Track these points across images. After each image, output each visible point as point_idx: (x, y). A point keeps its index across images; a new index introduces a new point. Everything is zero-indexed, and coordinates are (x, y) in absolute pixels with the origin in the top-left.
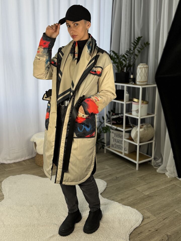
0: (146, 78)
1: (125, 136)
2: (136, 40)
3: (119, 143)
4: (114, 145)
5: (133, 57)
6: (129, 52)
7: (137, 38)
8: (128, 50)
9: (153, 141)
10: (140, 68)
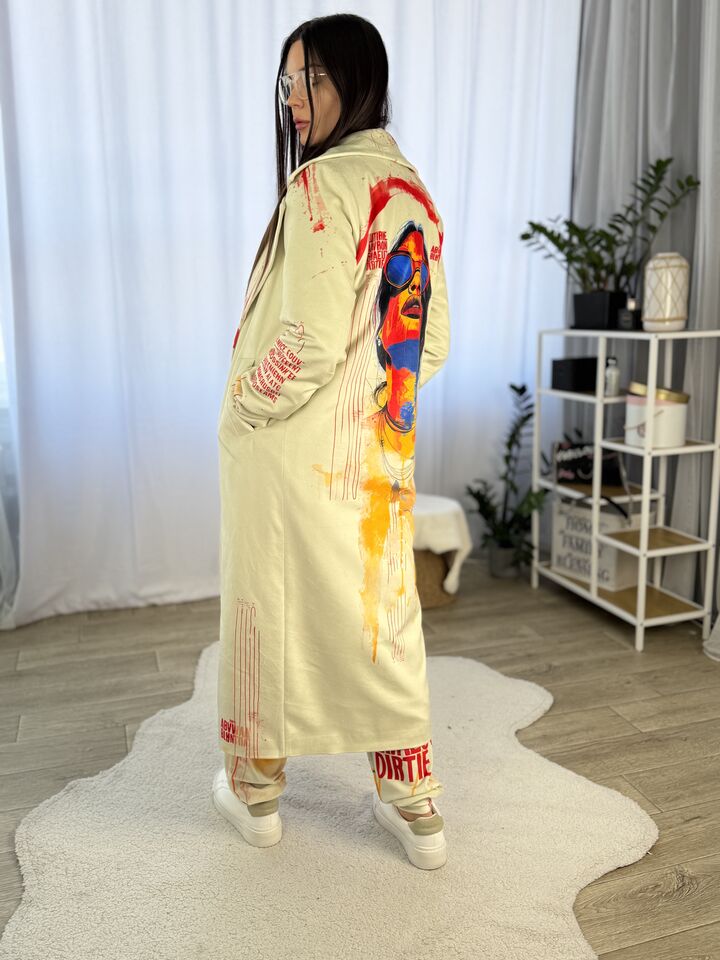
1: (602, 525)
3: (582, 551)
4: (565, 559)
6: (624, 217)
7: (653, 166)
8: (622, 211)
9: (709, 545)
10: (655, 269)
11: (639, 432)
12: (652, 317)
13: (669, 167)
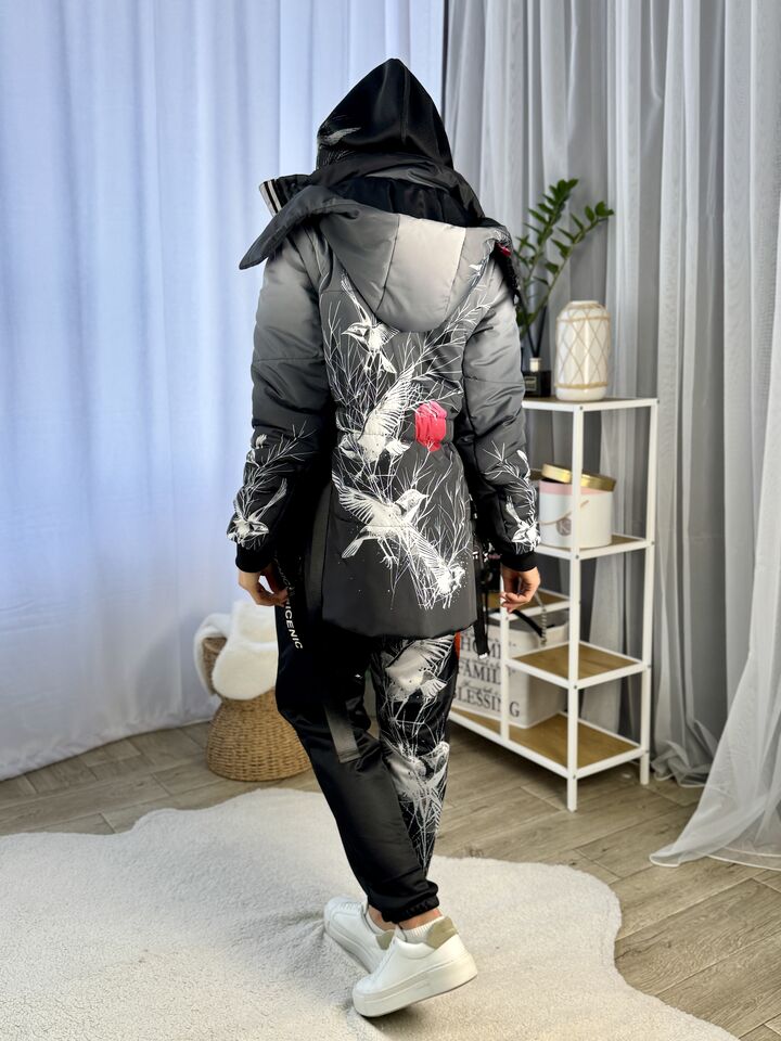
0: (602, 367)
2: (546, 197)
3: (483, 679)
9: (643, 666)
10: (571, 321)
11: (558, 529)
12: (569, 382)
13: (574, 190)
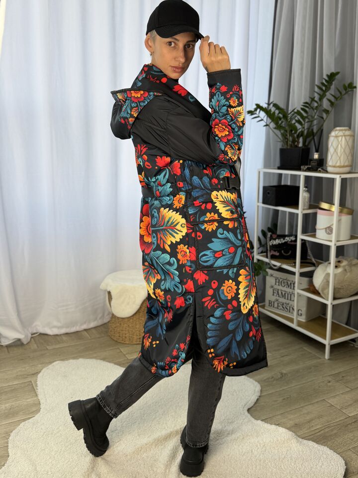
0: (350, 158)
1: (300, 283)
2: (325, 79)
3: (285, 298)
4: (274, 302)
5: (318, 115)
6: (310, 105)
7: (327, 75)
8: (308, 100)
11: (326, 232)
12: (334, 164)
13: (337, 77)
